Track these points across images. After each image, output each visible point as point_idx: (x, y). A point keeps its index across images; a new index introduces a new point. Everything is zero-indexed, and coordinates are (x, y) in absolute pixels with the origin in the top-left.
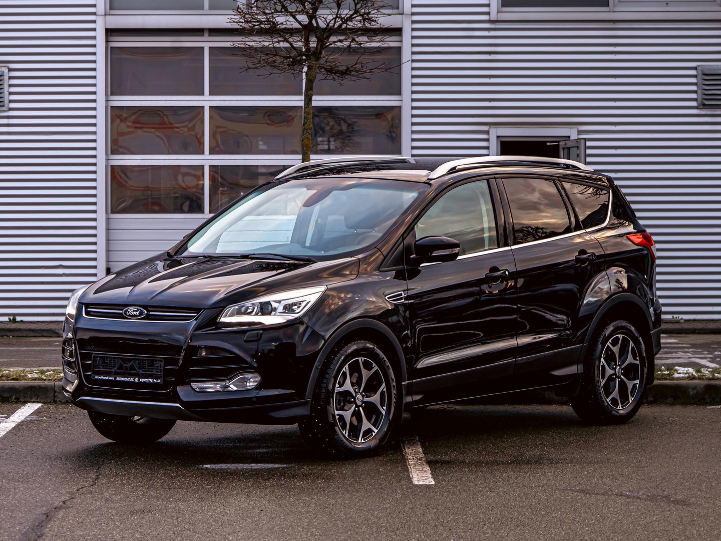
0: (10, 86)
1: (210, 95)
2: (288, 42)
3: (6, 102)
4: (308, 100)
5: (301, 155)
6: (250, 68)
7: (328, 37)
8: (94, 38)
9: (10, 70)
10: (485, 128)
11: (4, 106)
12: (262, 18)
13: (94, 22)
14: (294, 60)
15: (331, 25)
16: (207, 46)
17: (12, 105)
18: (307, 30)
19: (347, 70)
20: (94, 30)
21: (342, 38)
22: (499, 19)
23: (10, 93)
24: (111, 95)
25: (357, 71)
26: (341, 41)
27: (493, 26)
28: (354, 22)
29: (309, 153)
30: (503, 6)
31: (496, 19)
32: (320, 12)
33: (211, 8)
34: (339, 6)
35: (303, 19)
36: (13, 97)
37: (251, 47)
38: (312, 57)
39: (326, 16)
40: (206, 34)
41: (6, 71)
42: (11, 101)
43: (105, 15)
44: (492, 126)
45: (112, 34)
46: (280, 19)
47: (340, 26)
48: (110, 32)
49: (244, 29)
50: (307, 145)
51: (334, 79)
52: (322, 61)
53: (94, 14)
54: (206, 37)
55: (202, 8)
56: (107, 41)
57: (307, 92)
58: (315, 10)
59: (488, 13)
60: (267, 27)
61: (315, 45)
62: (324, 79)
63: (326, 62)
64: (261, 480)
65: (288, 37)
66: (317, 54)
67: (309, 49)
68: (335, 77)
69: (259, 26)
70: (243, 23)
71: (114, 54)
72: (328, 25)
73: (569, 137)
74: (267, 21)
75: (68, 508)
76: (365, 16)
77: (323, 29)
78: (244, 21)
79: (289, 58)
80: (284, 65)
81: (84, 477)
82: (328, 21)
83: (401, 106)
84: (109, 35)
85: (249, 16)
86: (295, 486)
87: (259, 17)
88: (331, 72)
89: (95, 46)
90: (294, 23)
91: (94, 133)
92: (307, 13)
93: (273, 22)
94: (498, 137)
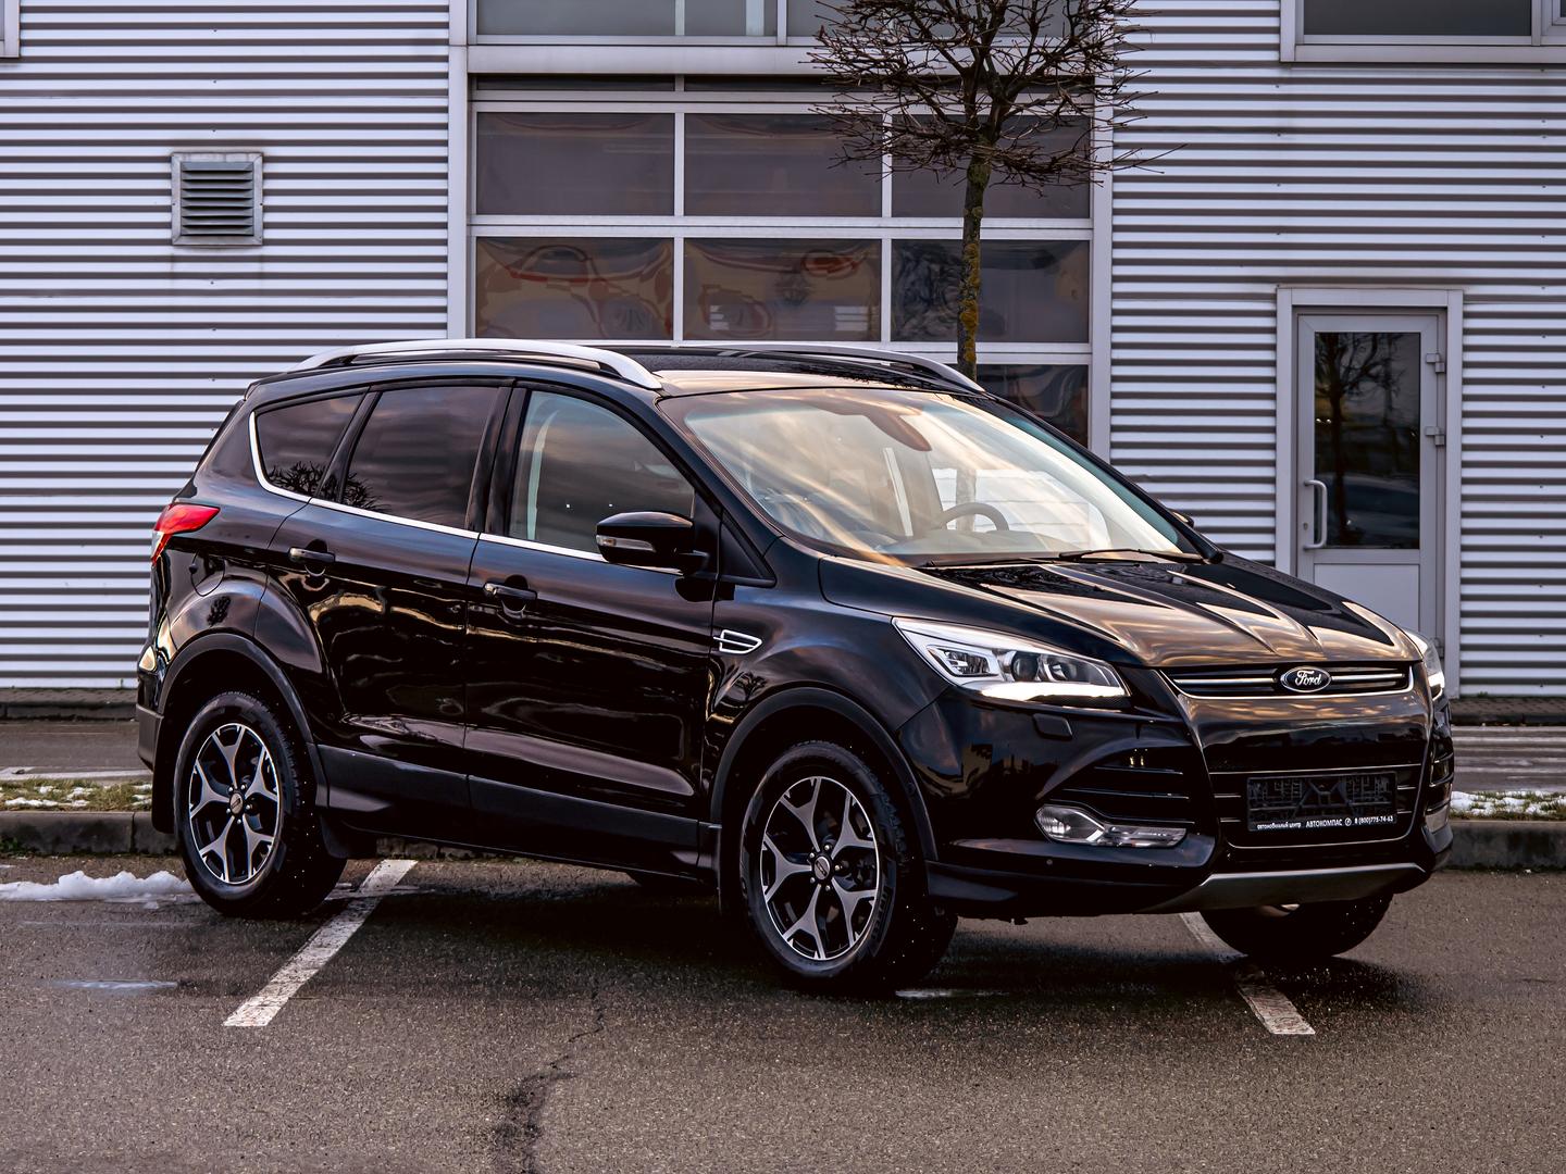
0: (266, 193)
1: (685, 214)
2: (931, 103)
3: (258, 226)
4: (972, 227)
5: (956, 344)
6: (850, 159)
7: (1013, 96)
8: (444, 93)
9: (266, 160)
10: (1268, 289)
11: (252, 235)
12: (874, 53)
13: (445, 59)
14: (949, 140)
15: (1021, 69)
16: (680, 112)
17: (271, 234)
18: (973, 79)
19: (1052, 163)
20: (445, 76)
21: (1043, 97)
22: (1298, 60)
23: (266, 209)
24: (478, 213)
25: (1072, 167)
26: (1040, 103)
27: (1286, 74)
28: (1072, 64)
29: (974, 338)
30: (1307, 32)
31: (1292, 60)
32: (997, 41)
33: (689, 32)
34: (1034, 30)
35: (964, 55)
36: (272, 217)
37: (855, 116)
38: (981, 136)
39: (1010, 51)
40: (680, 86)
41: (258, 161)
42: (267, 226)
43: (468, 45)
44: (1282, 286)
45: (481, 84)
46: (916, 56)
47: (1040, 71)
48: (479, 81)
49: (839, 77)
50: (968, 321)
51: (1024, 183)
52: (1002, 145)
53: (445, 42)
54: (679, 93)
55: (671, 32)
56: (471, 101)
57: (970, 210)
58: (988, 38)
59: (1277, 47)
60: (881, 72)
61: (986, 111)
62: (1003, 183)
63: (1014, 147)
64: (946, 1023)
65: (933, 94)
66: (991, 130)
67: (975, 119)
68: (1027, 178)
69: (868, 69)
70: (836, 63)
71: (484, 127)
72: (1016, 68)
73: (1445, 309)
74: (884, 61)
75: (567, 1076)
76: (1091, 51)
77: (1003, 78)
78: (839, 60)
79: (935, 137)
80: (922, 152)
81: (571, 1013)
82: (1016, 61)
83: (1088, 241)
84: (475, 86)
85: (851, 50)
86: (1023, 1035)
87: (868, 51)
88: (1018, 168)
89: (445, 110)
90: (944, 65)
91: (444, 293)
92: (972, 45)
93: (900, 62)
94: (1295, 307)
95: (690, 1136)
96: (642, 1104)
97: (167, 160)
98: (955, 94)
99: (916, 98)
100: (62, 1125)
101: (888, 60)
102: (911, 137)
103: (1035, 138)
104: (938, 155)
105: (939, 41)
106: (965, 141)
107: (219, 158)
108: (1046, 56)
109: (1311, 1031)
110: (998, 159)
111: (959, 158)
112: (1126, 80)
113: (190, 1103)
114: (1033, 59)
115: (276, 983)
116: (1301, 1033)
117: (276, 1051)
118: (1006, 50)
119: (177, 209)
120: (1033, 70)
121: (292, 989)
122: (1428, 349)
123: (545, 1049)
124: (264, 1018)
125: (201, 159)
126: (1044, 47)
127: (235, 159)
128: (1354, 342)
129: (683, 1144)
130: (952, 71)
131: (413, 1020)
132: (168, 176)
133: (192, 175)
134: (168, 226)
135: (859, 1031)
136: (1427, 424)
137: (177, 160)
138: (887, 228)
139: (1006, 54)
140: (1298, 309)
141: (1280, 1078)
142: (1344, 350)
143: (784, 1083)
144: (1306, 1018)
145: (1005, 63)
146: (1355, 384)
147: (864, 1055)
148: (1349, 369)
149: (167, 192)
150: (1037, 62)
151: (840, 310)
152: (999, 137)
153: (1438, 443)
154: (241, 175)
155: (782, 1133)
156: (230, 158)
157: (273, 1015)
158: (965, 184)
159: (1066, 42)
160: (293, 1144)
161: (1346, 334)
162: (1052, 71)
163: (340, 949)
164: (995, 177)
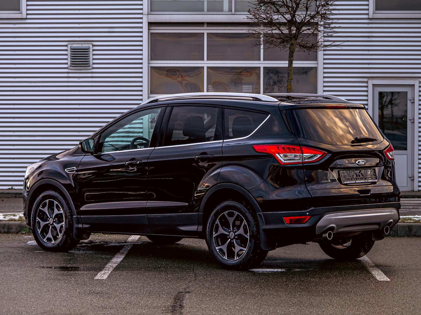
0: (93, 55)
1: (208, 60)
2: (279, 30)
3: (91, 64)
4: (291, 63)
6: (257, 45)
7: (301, 28)
8: (142, 27)
9: (93, 46)
10: (366, 80)
11: (90, 66)
12: (264, 16)
13: (142, 18)
14: (284, 39)
15: (303, 20)
16: (206, 32)
17: (95, 66)
18: (291, 23)
19: (312, 46)
20: (142, 23)
21: (310, 28)
22: (374, 18)
23: (94, 59)
24: (151, 60)
25: (317, 47)
26: (309, 29)
27: (370, 21)
28: (318, 19)
30: (376, 10)
31: (372, 18)
32: (297, 13)
33: (208, 11)
34: (307, 9)
35: (288, 16)
36: (95, 61)
38: (293, 38)
39: (300, 15)
40: (205, 25)
41: (91, 46)
42: (94, 64)
43: (148, 14)
44: (369, 79)
45: (152, 25)
46: (275, 17)
47: (309, 21)
48: (151, 24)
49: (255, 23)
50: (289, 89)
51: (304, 51)
52: (299, 41)
53: (142, 14)
54: (205, 27)
55: (203, 11)
56: (149, 30)
57: (290, 59)
58: (295, 12)
59: (368, 14)
60: (266, 21)
61: (294, 32)
62: (299, 51)
63: (302, 41)
64: (289, 278)
65: (280, 27)
66: (296, 37)
67: (291, 33)
68: (305, 50)
69: (262, 20)
70: (253, 19)
71: (152, 36)
72: (302, 20)
73: (414, 85)
74: (266, 18)
75: (189, 292)
76: (323, 15)
77: (299, 23)
78: (254, 18)
79: (280, 39)
80: (277, 43)
81: (188, 275)
82: (302, 18)
83: (317, 67)
84: (150, 26)
85: (257, 15)
86: (311, 281)
87: (262, 15)
88: (303, 47)
89: (142, 32)
90: (283, 19)
91: (142, 82)
92: (291, 14)
93: (271, 19)
94: (373, 85)
95: (224, 308)
96: (210, 299)
97: (67, 46)
98: (285, 27)
99: (275, 28)
100: (54, 305)
101: (267, 18)
102: (274, 39)
103: (307, 39)
104: (281, 43)
105: (282, 13)
106: (289, 40)
107: (80, 45)
108: (311, 17)
109: (389, 280)
110: (297, 44)
111: (287, 44)
112: (332, 23)
113: (88, 299)
114: (307, 17)
115: (107, 267)
116: (386, 280)
117: (110, 285)
118: (299, 15)
119: (69, 59)
120: (307, 20)
121: (111, 269)
122: (409, 96)
123: (182, 285)
124: (105, 277)
125: (75, 46)
126: (310, 14)
127: (85, 46)
128: (387, 94)
129: (222, 310)
130: (285, 21)
131: (145, 277)
132: (67, 50)
133: (73, 50)
134: (67, 64)
135: (266, 280)
136: (409, 116)
137: (69, 46)
138: (262, 64)
139: (299, 16)
140: (374, 85)
141: (382, 292)
142: (384, 96)
143: (248, 294)
144: (387, 276)
145: (299, 18)
146: (387, 106)
147: (269, 286)
148: (386, 102)
149: (67, 55)
150: (308, 18)
151: (244, 86)
152: (298, 39)
153: (412, 122)
154: (87, 50)
155: (249, 307)
156: (83, 45)
157: (107, 276)
158: (289, 51)
159: (316, 13)
160: (117, 310)
161: (384, 92)
162: (312, 21)
163: (123, 259)
164: (297, 49)
